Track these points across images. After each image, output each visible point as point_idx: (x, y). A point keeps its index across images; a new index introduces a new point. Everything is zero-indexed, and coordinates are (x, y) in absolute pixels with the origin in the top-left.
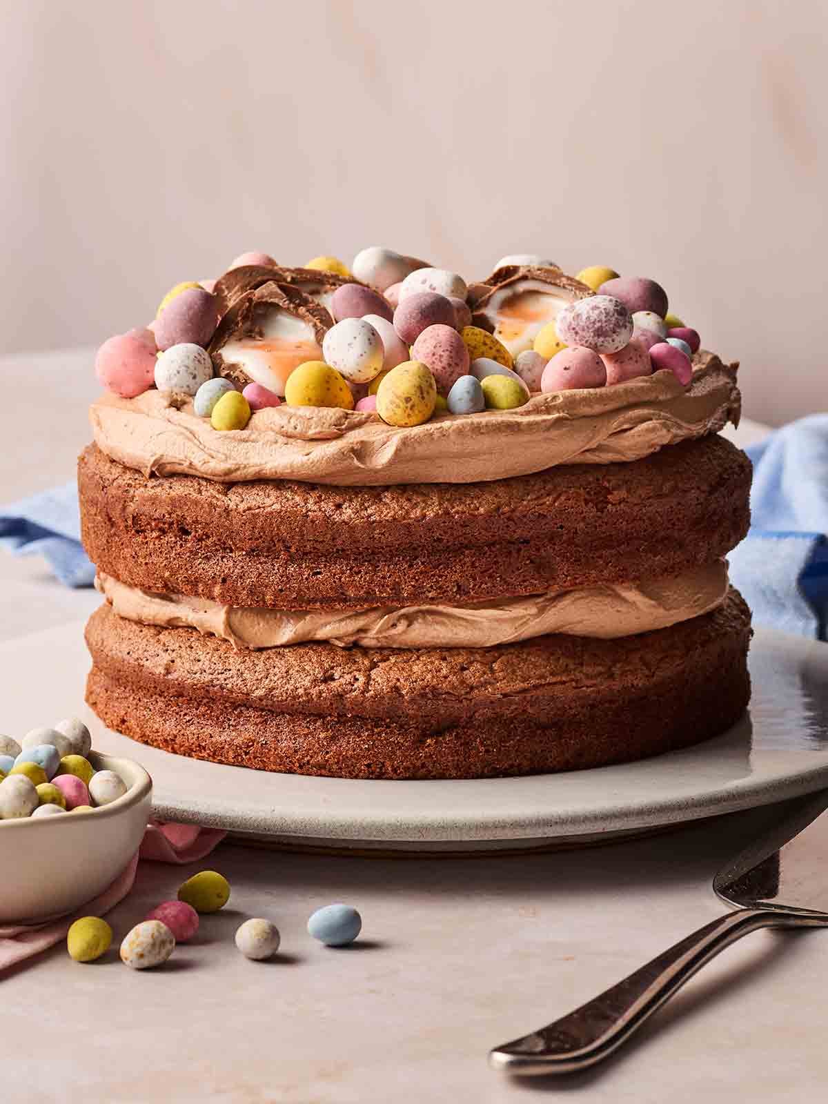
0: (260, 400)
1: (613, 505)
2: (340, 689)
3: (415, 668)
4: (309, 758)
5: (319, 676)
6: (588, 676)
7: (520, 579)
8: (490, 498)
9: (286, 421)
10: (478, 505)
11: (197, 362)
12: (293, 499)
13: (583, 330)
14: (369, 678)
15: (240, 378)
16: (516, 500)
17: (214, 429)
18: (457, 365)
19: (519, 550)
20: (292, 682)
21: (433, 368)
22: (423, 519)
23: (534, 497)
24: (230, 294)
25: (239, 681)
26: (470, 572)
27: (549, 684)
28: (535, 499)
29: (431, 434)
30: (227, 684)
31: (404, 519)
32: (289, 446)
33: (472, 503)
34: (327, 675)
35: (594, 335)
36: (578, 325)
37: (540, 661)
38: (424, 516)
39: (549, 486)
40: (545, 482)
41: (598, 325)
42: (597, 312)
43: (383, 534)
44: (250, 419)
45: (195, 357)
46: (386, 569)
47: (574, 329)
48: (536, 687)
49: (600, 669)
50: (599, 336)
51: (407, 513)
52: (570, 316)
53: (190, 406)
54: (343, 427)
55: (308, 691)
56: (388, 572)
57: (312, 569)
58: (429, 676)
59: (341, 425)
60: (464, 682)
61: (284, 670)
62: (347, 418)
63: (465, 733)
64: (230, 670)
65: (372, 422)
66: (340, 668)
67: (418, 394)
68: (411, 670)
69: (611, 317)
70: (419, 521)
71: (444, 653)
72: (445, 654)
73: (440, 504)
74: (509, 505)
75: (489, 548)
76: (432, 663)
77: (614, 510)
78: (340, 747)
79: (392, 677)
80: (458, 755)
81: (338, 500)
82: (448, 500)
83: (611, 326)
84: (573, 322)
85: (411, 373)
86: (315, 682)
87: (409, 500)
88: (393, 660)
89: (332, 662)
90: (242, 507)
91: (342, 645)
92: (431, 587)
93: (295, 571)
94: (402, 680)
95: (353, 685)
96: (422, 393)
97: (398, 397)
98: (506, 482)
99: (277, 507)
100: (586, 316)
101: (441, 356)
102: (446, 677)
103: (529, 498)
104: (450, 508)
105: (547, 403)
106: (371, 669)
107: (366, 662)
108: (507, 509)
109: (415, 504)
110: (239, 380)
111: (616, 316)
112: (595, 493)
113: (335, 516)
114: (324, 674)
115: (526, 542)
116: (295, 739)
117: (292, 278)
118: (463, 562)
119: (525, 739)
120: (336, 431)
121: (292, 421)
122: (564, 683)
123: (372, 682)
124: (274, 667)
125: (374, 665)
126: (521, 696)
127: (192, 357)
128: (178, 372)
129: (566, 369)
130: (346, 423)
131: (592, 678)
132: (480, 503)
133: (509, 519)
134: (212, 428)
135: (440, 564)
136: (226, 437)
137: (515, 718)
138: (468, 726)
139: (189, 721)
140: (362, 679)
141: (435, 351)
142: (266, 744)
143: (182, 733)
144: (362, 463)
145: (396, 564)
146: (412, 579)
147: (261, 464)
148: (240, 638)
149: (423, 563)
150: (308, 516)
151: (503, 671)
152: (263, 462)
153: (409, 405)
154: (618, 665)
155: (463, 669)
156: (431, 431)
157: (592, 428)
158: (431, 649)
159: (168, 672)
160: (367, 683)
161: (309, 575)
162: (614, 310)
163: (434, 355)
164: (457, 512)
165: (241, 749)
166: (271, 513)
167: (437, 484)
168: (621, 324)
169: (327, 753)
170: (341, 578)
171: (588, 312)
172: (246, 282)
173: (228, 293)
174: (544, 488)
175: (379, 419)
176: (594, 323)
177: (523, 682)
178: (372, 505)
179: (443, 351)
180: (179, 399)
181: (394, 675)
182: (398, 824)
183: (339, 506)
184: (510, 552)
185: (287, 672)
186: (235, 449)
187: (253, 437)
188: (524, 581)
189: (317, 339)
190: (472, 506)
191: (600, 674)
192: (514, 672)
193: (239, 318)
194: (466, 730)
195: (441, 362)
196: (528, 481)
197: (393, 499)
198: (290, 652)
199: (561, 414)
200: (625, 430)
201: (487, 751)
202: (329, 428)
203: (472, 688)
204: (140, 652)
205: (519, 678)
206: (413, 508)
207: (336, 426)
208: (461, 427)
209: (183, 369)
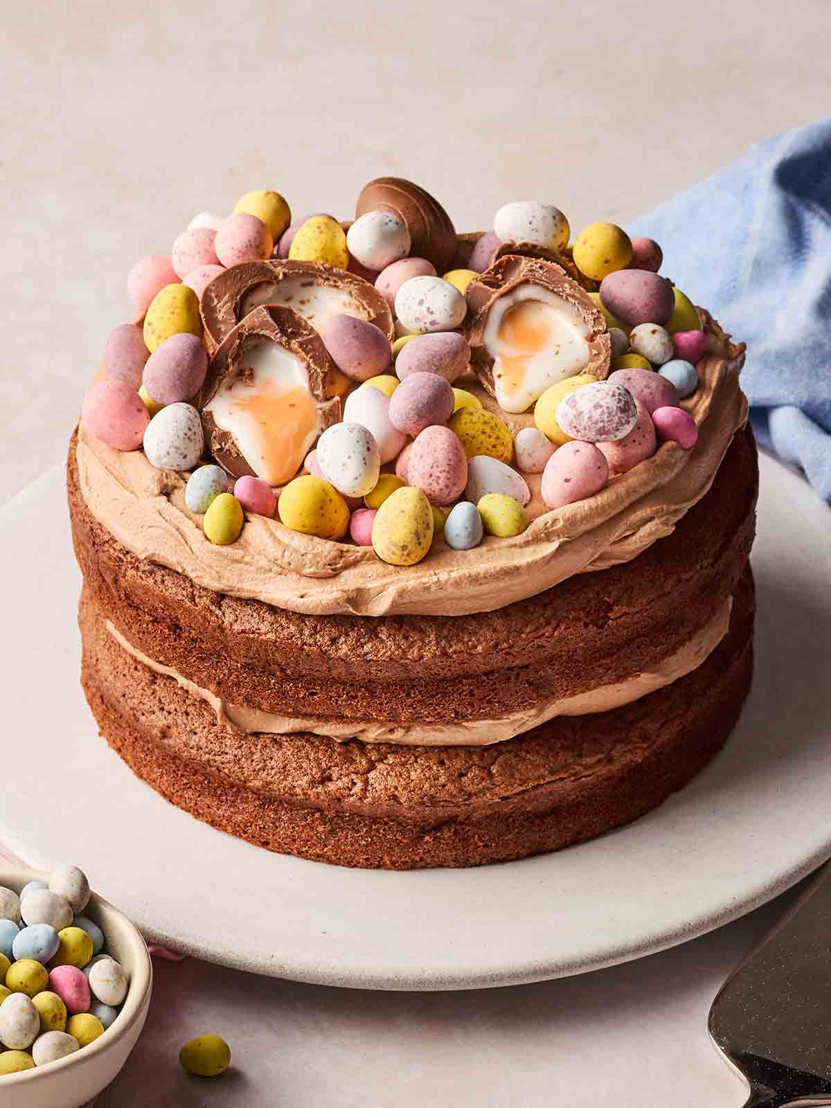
0: (253, 501)
1: (613, 620)
2: (338, 794)
3: (413, 775)
4: (307, 848)
5: (317, 776)
6: (586, 767)
7: (519, 700)
8: (488, 634)
9: (280, 555)
10: (476, 643)
11: (186, 440)
12: (288, 628)
13: (585, 429)
14: (366, 782)
15: (232, 451)
16: (515, 634)
17: (207, 538)
18: (454, 484)
19: (518, 674)
20: (290, 779)
21: (431, 490)
22: (420, 659)
23: (533, 627)
24: (221, 304)
25: (236, 768)
26: (468, 699)
27: (549, 783)
28: (534, 631)
29: (429, 588)
30: (224, 768)
31: (401, 658)
32: (283, 576)
33: (470, 641)
34: (324, 775)
35: (596, 434)
36: (580, 424)
37: (538, 760)
38: (421, 657)
39: (549, 613)
40: (545, 606)
41: (601, 425)
42: (599, 411)
43: (380, 671)
44: (243, 528)
45: (186, 434)
46: (384, 696)
47: (575, 427)
48: (535, 788)
49: (600, 756)
50: (601, 435)
51: (404, 652)
52: (572, 413)
53: (181, 491)
54: (338, 566)
55: (305, 791)
56: (386, 699)
57: (308, 689)
58: (427, 785)
59: (335, 564)
60: (462, 790)
61: (281, 765)
62: (341, 557)
63: (463, 829)
64: (227, 754)
65: (368, 560)
66: (337, 769)
67: (415, 541)
68: (409, 777)
69: (614, 416)
70: (416, 661)
71: (442, 755)
72: (444, 756)
73: (438, 643)
74: (507, 641)
75: (488, 677)
76: (430, 768)
77: (614, 624)
78: (338, 840)
79: (390, 784)
80: (456, 850)
81: (334, 632)
82: (445, 637)
83: (614, 425)
84: (574, 421)
85: (407, 514)
86: (312, 783)
87: (406, 638)
88: (391, 760)
89: (329, 762)
90: (237, 627)
91: (339, 741)
92: (429, 713)
93: (291, 690)
94: (400, 789)
95: (350, 790)
96: (418, 539)
97: (395, 545)
98: (505, 612)
99: (271, 636)
100: (588, 415)
101: (439, 478)
102: (444, 786)
103: (528, 630)
104: (447, 646)
105: (546, 529)
106: (369, 771)
107: (364, 762)
108: (505, 645)
109: (412, 642)
110: (231, 453)
111: (619, 414)
112: (595, 611)
113: (331, 652)
114: (322, 774)
115: (527, 667)
116: (293, 828)
117: (285, 274)
118: (460, 691)
119: (523, 831)
120: (330, 571)
121: (287, 554)
122: (562, 779)
123: (369, 788)
124: (271, 759)
125: (372, 766)
126: (519, 798)
127: (182, 435)
128: (168, 453)
129: (567, 480)
130: (341, 562)
131: (590, 768)
132: (478, 640)
133: (507, 653)
134: (204, 539)
135: (437, 694)
136: (219, 554)
137: (513, 813)
138: (467, 822)
139: (186, 784)
140: (359, 785)
141: (432, 471)
142: (264, 827)
143: (179, 793)
144: (357, 611)
145: (394, 693)
146: (409, 706)
147: (255, 592)
148: (236, 724)
149: (420, 692)
150: (303, 650)
151: (501, 775)
152: (257, 590)
153: (406, 553)
154: (618, 747)
155: (462, 775)
156: (428, 585)
157: (593, 544)
158: (429, 750)
159: (164, 735)
160: (365, 790)
161: (305, 694)
162: (617, 407)
163: (431, 475)
164: (455, 652)
165: (239, 826)
166: (267, 641)
167: (435, 618)
168: (624, 421)
169: (326, 846)
170: (337, 700)
171: (590, 411)
172: (236, 291)
173: (219, 302)
174: (543, 615)
175: (375, 557)
176: (596, 423)
177: (521, 785)
178: (369, 641)
179: (441, 473)
180: (170, 484)
181: (392, 782)
182: (396, 979)
183: (334, 641)
184: (509, 678)
185: (284, 767)
186: (229, 568)
187: (247, 559)
188: (522, 703)
189: (311, 386)
190: (470, 643)
191: (600, 761)
192: (512, 776)
193: (230, 360)
194: (464, 826)
195: (438, 483)
196: (527, 607)
197: (390, 635)
198: (287, 741)
199: (562, 540)
200: (626, 537)
201: (486, 846)
202: (324, 568)
203: (470, 795)
204: (136, 701)
205: (518, 781)
206: (410, 647)
207: (329, 565)
208: (458, 580)
209: (172, 451)
